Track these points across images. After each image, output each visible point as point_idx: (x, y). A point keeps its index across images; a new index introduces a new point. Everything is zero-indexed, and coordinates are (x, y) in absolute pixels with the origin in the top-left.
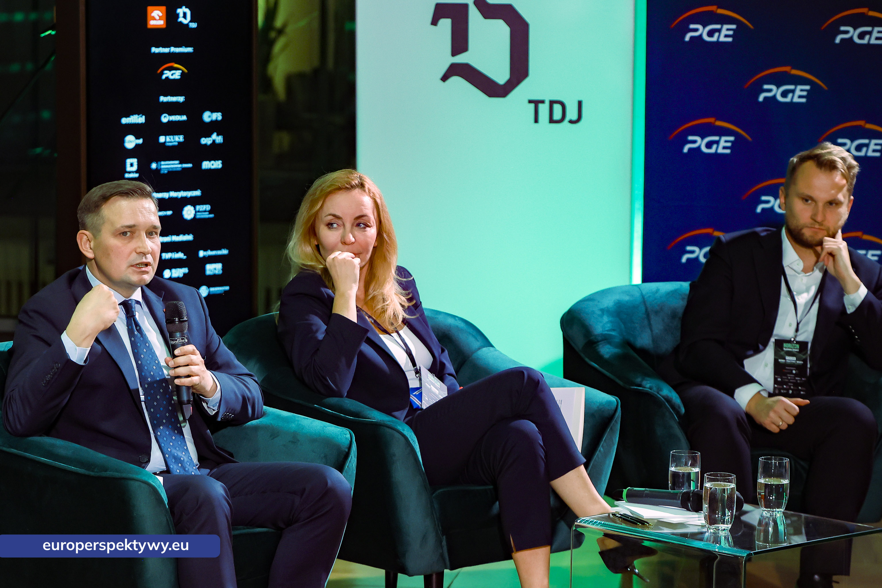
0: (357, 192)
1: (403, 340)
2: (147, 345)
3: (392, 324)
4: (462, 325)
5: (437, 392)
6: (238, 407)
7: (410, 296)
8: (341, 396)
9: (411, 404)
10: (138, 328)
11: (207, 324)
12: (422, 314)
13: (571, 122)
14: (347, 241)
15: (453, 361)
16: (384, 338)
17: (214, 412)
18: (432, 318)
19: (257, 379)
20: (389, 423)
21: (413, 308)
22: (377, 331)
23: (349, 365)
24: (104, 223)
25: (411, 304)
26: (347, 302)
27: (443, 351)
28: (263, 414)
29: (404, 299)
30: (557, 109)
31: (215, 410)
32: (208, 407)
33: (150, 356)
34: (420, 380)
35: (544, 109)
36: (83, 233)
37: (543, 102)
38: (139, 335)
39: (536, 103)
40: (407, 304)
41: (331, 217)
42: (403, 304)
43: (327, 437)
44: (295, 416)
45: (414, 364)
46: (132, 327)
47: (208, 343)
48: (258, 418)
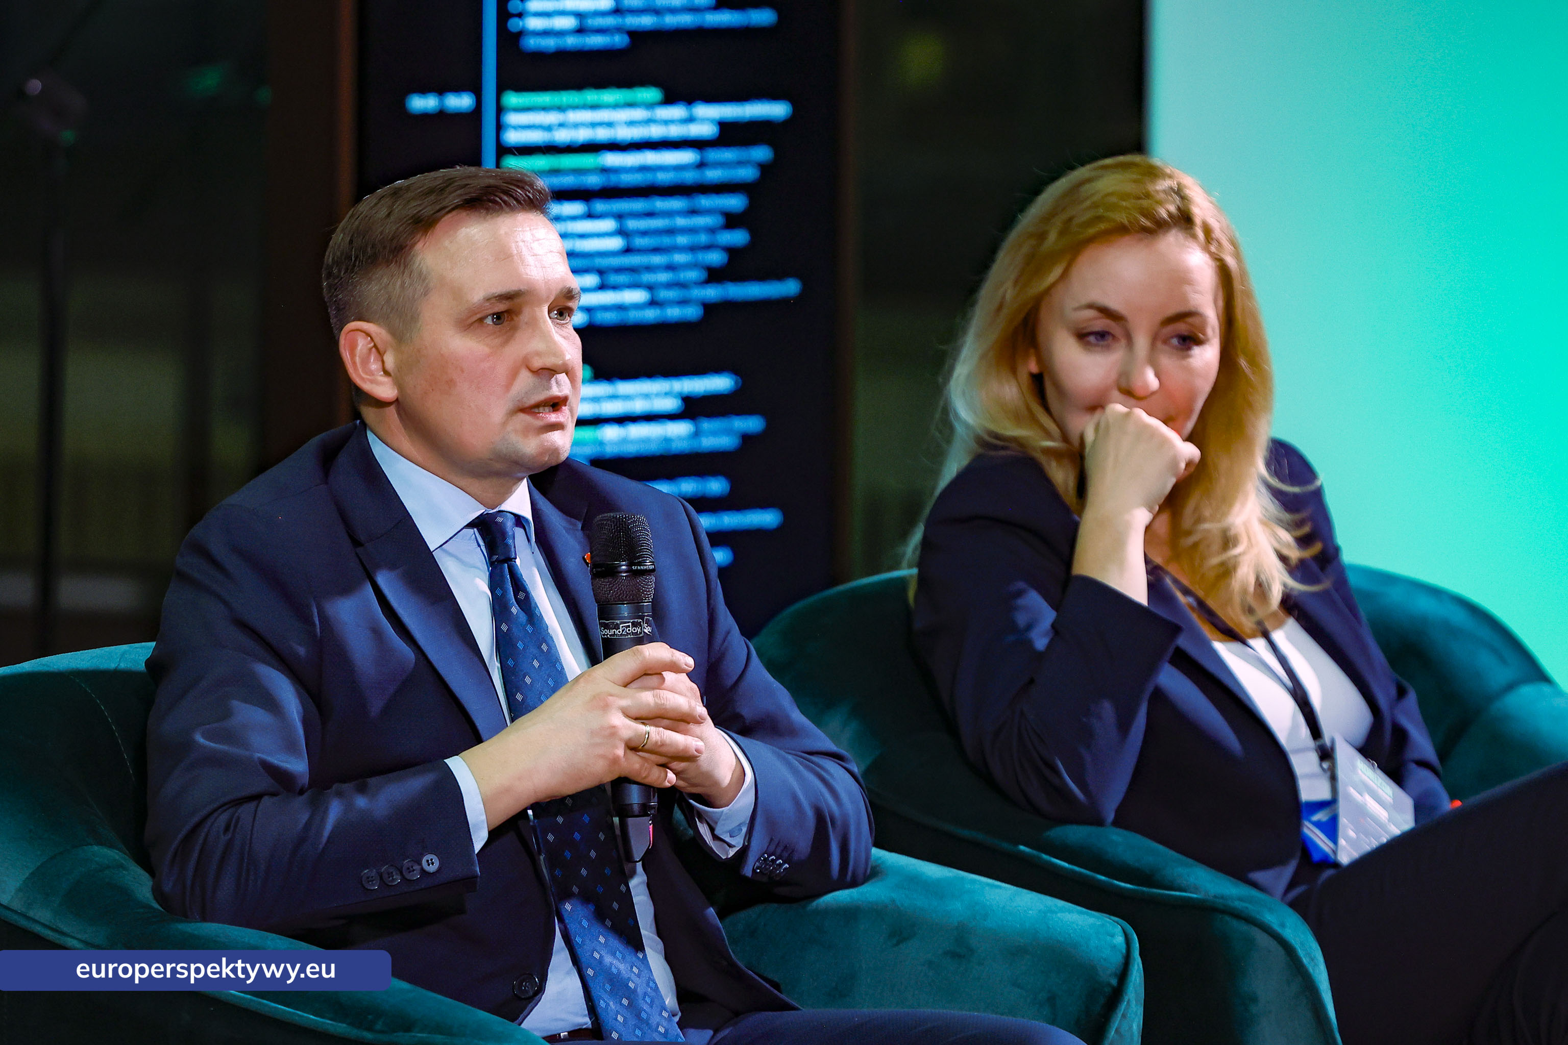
0: (1172, 240)
1: (1283, 660)
2: (544, 647)
3: (1250, 611)
4: (1459, 617)
5: (1382, 814)
6: (803, 843)
7: (1306, 529)
8: (1099, 822)
9: (1306, 848)
10: (521, 595)
11: (712, 602)
12: (1341, 582)
14: (1137, 385)
15: (1431, 722)
16: (1224, 650)
17: (732, 853)
18: (1369, 596)
19: (855, 770)
20: (1238, 904)
21: (1315, 568)
22: (1206, 630)
23: (1124, 725)
24: (426, 293)
25: (1307, 554)
26: (1119, 544)
27: (1401, 693)
28: (873, 873)
29: (1286, 537)
31: (734, 846)
32: (716, 838)
33: (550, 682)
34: (1333, 779)
36: (360, 328)
38: (523, 617)
40: (1295, 554)
41: (1092, 313)
42: (1286, 552)
43: (1058, 941)
44: (963, 878)
45: (1315, 730)
46: (505, 592)
47: (713, 660)
48: (854, 884)
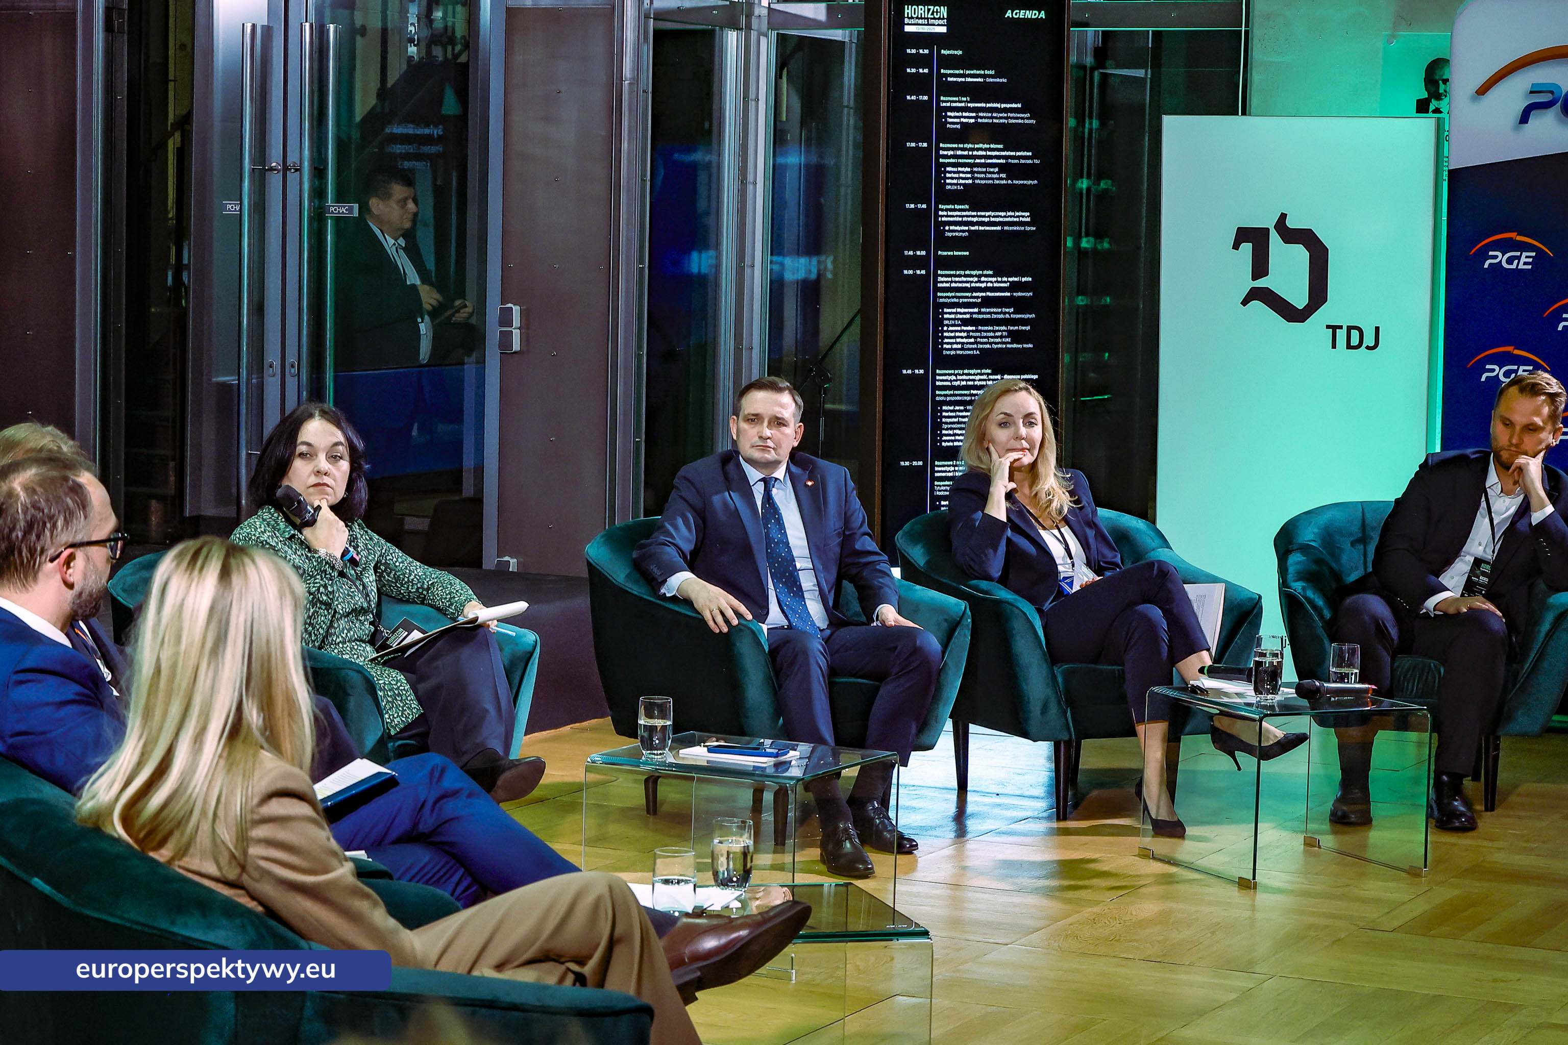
9: (1060, 590)
13: (1368, 348)
16: (1042, 533)
22: (1037, 525)
30: (1355, 334)
34: (1074, 571)
35: (1341, 335)
37: (1341, 327)
39: (1334, 328)
41: (1002, 416)
43: (943, 607)
45: (1071, 557)
